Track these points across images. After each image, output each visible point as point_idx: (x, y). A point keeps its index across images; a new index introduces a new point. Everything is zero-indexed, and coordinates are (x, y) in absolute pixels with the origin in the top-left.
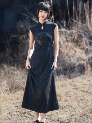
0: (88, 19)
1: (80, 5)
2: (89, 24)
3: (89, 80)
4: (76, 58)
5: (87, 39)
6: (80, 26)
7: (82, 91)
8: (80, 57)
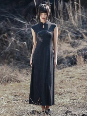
0: (71, 17)
1: (61, 5)
2: (73, 20)
3: (84, 70)
4: (62, 52)
5: (72, 34)
6: (62, 23)
7: (78, 79)
8: (67, 50)
